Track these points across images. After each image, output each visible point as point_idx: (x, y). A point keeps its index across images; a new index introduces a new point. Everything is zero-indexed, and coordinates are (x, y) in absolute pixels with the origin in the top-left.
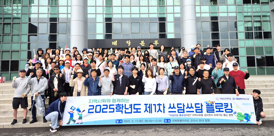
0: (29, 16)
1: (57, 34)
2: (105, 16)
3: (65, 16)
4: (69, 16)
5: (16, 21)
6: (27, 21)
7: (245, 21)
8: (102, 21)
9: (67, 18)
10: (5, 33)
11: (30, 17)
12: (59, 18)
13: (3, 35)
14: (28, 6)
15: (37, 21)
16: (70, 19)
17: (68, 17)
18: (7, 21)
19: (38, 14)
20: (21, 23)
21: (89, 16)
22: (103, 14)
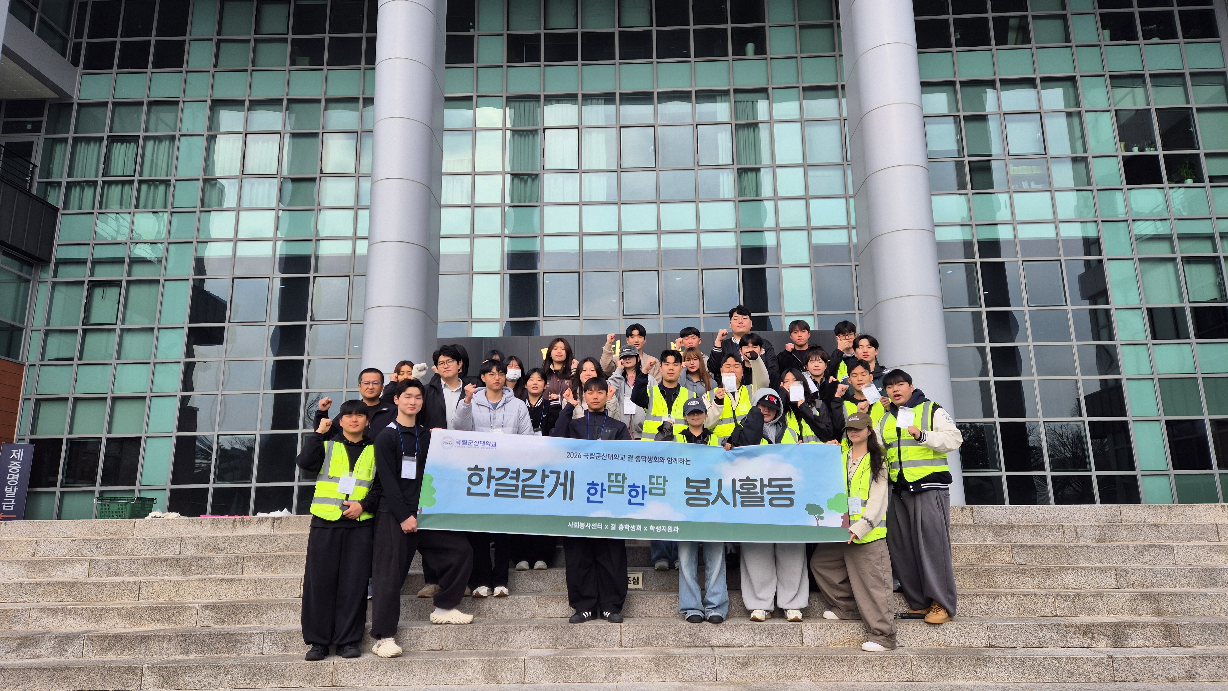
0: (196, 252)
1: (308, 323)
2: (509, 246)
3: (344, 248)
4: (362, 247)
5: (140, 272)
6: (188, 271)
7: (1141, 260)
8: (497, 268)
9: (351, 257)
10: (92, 322)
11: (199, 254)
12: (317, 258)
13: (85, 332)
14: (198, 210)
15: (227, 273)
16: (366, 259)
17: (358, 252)
18: (104, 273)
19: (236, 240)
20: (162, 279)
21: (446, 247)
22: (502, 236)
